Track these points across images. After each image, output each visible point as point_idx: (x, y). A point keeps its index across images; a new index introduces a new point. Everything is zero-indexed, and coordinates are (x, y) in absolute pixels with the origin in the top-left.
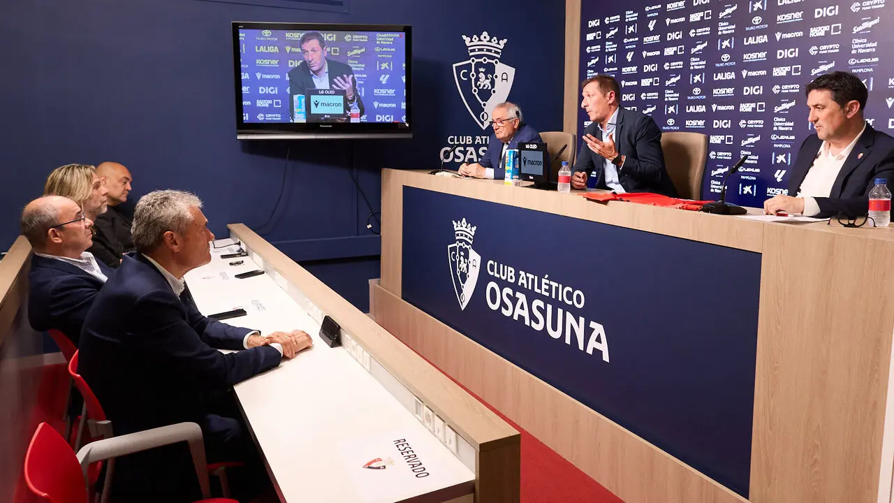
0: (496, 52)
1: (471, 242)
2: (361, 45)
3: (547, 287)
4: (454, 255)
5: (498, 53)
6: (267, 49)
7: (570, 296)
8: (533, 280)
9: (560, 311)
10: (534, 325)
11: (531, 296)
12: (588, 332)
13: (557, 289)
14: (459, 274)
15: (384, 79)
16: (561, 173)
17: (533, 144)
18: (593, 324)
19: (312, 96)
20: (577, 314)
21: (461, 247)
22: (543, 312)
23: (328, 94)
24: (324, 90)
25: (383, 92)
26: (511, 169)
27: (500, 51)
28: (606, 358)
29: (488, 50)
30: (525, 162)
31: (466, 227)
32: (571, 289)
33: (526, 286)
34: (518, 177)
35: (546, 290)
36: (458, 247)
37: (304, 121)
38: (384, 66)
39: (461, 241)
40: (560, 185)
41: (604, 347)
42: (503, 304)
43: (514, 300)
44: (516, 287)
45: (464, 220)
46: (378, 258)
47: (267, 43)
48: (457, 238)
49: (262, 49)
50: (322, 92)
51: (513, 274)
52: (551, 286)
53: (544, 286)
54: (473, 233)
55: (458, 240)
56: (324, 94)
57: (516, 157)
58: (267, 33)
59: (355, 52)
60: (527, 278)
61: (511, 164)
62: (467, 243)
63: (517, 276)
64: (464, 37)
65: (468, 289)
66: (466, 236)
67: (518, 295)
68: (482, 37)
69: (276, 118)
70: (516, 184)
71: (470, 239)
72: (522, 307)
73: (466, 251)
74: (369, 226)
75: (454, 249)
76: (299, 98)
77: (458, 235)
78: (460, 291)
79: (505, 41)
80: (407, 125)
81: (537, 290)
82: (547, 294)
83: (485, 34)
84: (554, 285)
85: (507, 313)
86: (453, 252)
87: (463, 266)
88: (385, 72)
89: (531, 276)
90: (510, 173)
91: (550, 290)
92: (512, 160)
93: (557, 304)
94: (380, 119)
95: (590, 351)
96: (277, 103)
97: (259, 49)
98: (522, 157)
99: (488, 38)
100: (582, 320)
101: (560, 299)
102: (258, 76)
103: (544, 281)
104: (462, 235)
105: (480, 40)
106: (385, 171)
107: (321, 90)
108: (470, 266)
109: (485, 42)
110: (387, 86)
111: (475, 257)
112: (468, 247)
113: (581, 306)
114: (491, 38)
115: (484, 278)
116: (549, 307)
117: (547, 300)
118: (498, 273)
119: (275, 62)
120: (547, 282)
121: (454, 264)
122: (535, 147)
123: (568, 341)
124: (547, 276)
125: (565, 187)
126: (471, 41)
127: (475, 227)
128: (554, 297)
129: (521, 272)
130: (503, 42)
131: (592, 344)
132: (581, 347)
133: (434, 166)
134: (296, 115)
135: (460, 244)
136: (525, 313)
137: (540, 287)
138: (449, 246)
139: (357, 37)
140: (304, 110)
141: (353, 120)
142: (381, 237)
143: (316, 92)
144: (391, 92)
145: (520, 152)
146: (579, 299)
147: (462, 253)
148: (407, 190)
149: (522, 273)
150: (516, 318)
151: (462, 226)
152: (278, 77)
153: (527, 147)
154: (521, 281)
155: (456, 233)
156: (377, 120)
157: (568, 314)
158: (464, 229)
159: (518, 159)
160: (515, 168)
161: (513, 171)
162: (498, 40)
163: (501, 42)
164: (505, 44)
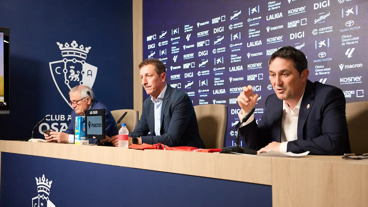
0: (82, 55)
1: (48, 194)
5: (85, 56)
17: (95, 110)
21: (41, 199)
26: (79, 132)
27: (86, 55)
29: (76, 54)
30: (89, 125)
31: (45, 182)
36: (39, 199)
39: (41, 194)
45: (44, 176)
48: (39, 191)
54: (50, 187)
55: (39, 193)
61: (79, 127)
62: (46, 195)
64: (58, 43)
66: (45, 189)
68: (72, 44)
70: (84, 144)
71: (48, 191)
73: (45, 202)
75: (36, 201)
77: (39, 189)
79: (90, 48)
80: (5, 104)
83: (74, 42)
86: (36, 204)
90: (78, 136)
98: (88, 121)
99: (77, 45)
104: (42, 189)
105: (70, 46)
109: (74, 48)
112: (46, 198)
114: (79, 45)
122: (96, 112)
126: (64, 47)
127: (51, 181)
130: (88, 49)
135: (41, 197)
138: (33, 199)
145: (86, 118)
147: (42, 204)
151: (42, 181)
153: (91, 113)
155: (38, 187)
158: (43, 184)
159: (84, 123)
160: (82, 131)
161: (81, 133)
162: (85, 47)
163: (86, 48)
164: (89, 50)
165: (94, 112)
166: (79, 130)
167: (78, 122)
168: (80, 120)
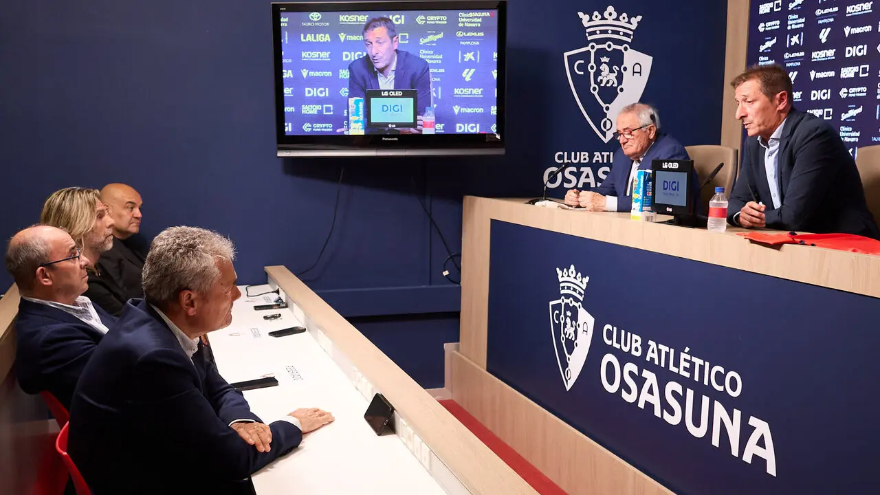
0: (625, 35)
1: (581, 299)
2: (437, 28)
3: (688, 365)
4: (558, 316)
5: (629, 36)
6: (315, 38)
7: (720, 379)
8: (667, 354)
9: (706, 400)
10: (667, 417)
11: (664, 376)
12: (746, 431)
13: (702, 368)
14: (563, 342)
15: (468, 75)
16: (713, 203)
17: (673, 162)
18: (753, 421)
19: (372, 99)
20: (730, 404)
21: (567, 304)
22: (682, 400)
23: (393, 97)
24: (389, 91)
25: (466, 92)
26: (641, 198)
27: (631, 33)
28: (771, 469)
29: (614, 32)
30: (660, 188)
31: (575, 278)
32: (721, 370)
33: (656, 362)
34: (649, 208)
35: (685, 369)
36: (563, 304)
37: (362, 132)
38: (469, 56)
39: (567, 296)
40: (711, 221)
41: (769, 454)
42: (624, 385)
43: (640, 381)
44: (642, 363)
45: (572, 267)
46: (456, 315)
47: (315, 30)
48: (562, 292)
49: (310, 38)
50: (386, 94)
51: (638, 345)
52: (693, 364)
53: (683, 364)
54: (584, 286)
55: (564, 295)
56: (389, 96)
57: (649, 180)
58: (315, 16)
59: (430, 38)
60: (659, 351)
61: (641, 190)
62: (576, 300)
63: (645, 347)
64: (581, 14)
65: (576, 362)
66: (575, 290)
67: (646, 373)
68: (606, 14)
69: (326, 128)
70: (648, 219)
71: (580, 293)
72: (651, 391)
73: (575, 311)
74: (446, 273)
75: (558, 307)
76: (357, 103)
77: (563, 288)
78: (565, 365)
79: (639, 18)
80: (498, 137)
81: (672, 368)
82: (687, 375)
83: (610, 9)
84: (698, 362)
85: (629, 398)
86: (557, 312)
87: (570, 330)
88: (470, 64)
89: (664, 349)
90: (640, 204)
91: (691, 369)
92: (642, 186)
93: (701, 389)
94: (461, 128)
95: (747, 458)
96: (328, 110)
97: (305, 38)
98: (657, 180)
99: (615, 15)
100: (737, 414)
101: (706, 383)
102: (305, 73)
103: (683, 356)
104: (569, 288)
105: (603, 18)
106: (468, 199)
107: (384, 91)
108: (580, 330)
109: (610, 21)
110: (471, 84)
111: (586, 319)
112: (577, 305)
113: (736, 394)
114: (619, 14)
115: (598, 348)
116: (690, 393)
117: (686, 383)
118: (619, 341)
119: (325, 55)
120: (688, 357)
121: (557, 327)
122: (676, 165)
123: (716, 442)
124: (687, 349)
125: (718, 224)
126: (591, 20)
127: (588, 278)
128: (696, 379)
129: (650, 342)
130: (635, 21)
131: (752, 449)
132: (735, 452)
133: (534, 192)
134: (352, 125)
135: (566, 301)
136: (655, 400)
137: (677, 364)
138: (552, 303)
139: (432, 18)
140: (361, 117)
141: (427, 131)
142: (461, 287)
143: (378, 94)
144: (477, 92)
145: (654, 173)
146: (734, 383)
147: (569, 313)
148: (497, 226)
149: (652, 344)
150: (641, 405)
151: (569, 276)
152: (329, 74)
153: (665, 166)
154: (649, 355)
155: (562, 285)
156: (458, 131)
157: (718, 405)
158: (572, 280)
159: (650, 183)
160: (646, 195)
161: (643, 201)
162: (629, 18)
163: (633, 20)
164: (638, 22)
165: (671, 164)
166: (641, 194)
167: (640, 181)
168: (642, 177)
